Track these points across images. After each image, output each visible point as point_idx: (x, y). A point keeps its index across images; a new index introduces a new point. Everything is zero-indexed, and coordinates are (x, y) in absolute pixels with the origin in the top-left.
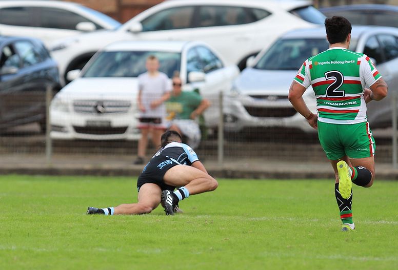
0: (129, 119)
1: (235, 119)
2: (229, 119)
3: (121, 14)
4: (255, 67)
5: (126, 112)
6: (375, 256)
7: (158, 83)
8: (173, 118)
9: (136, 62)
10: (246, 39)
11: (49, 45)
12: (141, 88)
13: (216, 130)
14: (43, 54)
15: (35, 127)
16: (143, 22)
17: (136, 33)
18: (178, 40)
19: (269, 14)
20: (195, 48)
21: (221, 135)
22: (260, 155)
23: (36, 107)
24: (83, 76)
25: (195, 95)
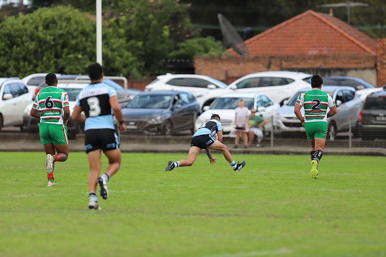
0: (231, 128)
1: (278, 128)
2: (276, 128)
3: (227, 81)
4: (287, 105)
5: (229, 125)
6: (342, 189)
7: (245, 112)
8: (251, 127)
9: (234, 102)
10: (283, 92)
11: (195, 95)
12: (236, 114)
13: (270, 133)
14: (192, 99)
15: (189, 132)
16: (237, 85)
17: (234, 89)
18: (253, 93)
19: (294, 81)
20: (260, 96)
21: (272, 135)
22: (290, 144)
23: (189, 123)
24: (211, 109)
25: (260, 118)
